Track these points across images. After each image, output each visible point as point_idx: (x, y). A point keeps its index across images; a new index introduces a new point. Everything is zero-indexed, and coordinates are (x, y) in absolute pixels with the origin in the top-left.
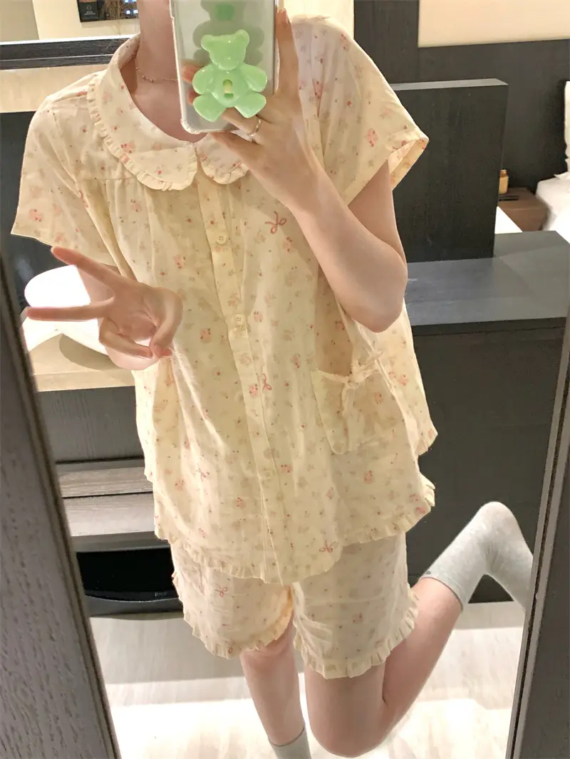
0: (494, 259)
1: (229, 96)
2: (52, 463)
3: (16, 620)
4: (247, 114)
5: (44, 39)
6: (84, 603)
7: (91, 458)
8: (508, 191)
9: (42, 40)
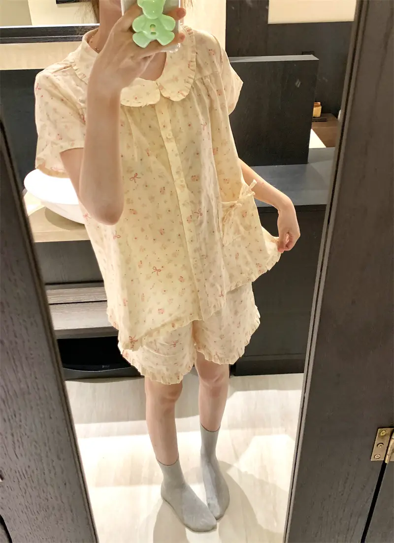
0: (308, 165)
3: (32, 408)
6: (62, 372)
9: (34, 26)
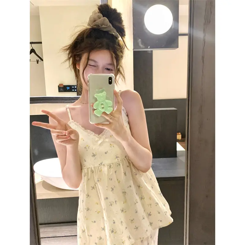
0: (177, 158)
1: (103, 108)
2: (38, 224)
4: (108, 113)
5: (47, 96)
7: (48, 223)
8: (182, 139)
